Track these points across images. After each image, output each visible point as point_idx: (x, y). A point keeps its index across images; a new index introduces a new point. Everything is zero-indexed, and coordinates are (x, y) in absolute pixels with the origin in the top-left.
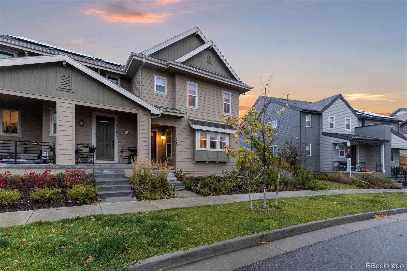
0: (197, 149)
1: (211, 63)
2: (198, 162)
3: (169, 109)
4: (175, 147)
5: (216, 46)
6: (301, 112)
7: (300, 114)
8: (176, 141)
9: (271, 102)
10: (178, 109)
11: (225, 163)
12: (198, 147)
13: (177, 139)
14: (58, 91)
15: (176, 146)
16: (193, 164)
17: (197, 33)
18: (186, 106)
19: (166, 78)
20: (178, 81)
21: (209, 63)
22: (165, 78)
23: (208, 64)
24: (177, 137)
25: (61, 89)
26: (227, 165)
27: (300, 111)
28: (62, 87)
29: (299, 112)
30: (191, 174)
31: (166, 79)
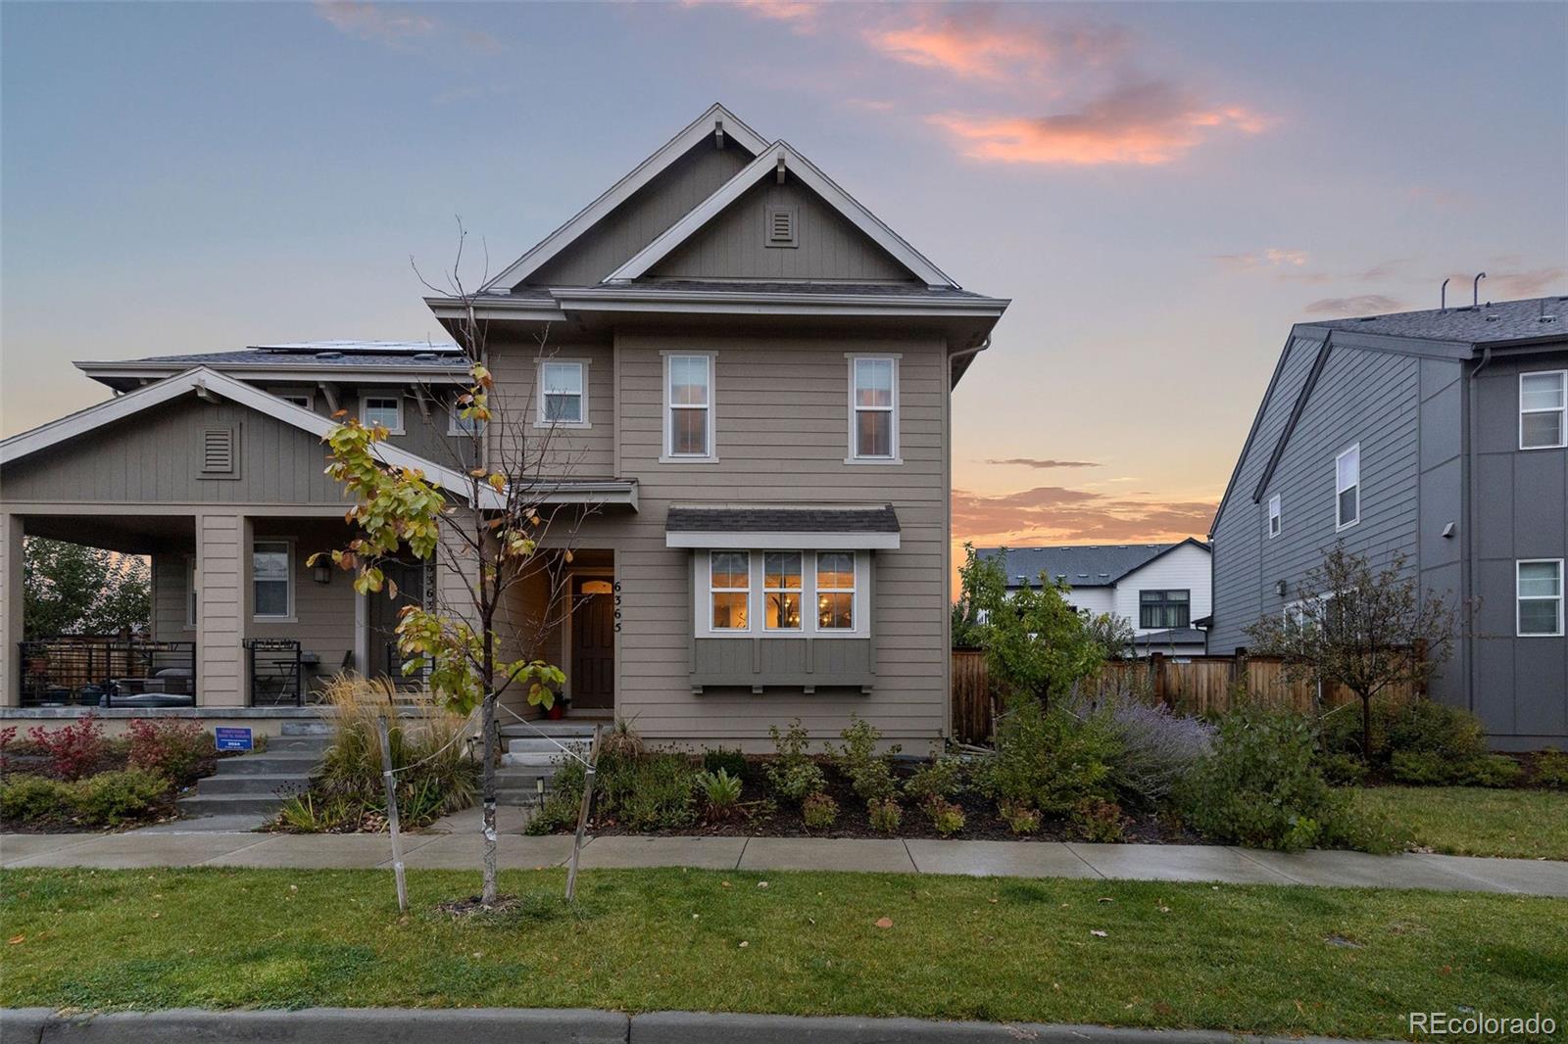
0: (696, 637)
1: (790, 241)
2: (709, 691)
3: (593, 482)
4: (613, 631)
5: (804, 160)
6: (1468, 364)
7: (1466, 380)
8: (616, 607)
9: (1331, 347)
10: (624, 475)
11: (856, 691)
12: (704, 626)
13: (618, 598)
14: (201, 482)
15: (617, 625)
16: (693, 700)
17: (719, 133)
18: (661, 455)
19: (583, 360)
20: (625, 361)
21: (782, 242)
22: (580, 359)
23: (779, 250)
24: (622, 591)
25: (209, 476)
26: (873, 699)
27: (1461, 359)
28: (209, 469)
29: (1457, 370)
30: (687, 741)
31: (583, 364)
